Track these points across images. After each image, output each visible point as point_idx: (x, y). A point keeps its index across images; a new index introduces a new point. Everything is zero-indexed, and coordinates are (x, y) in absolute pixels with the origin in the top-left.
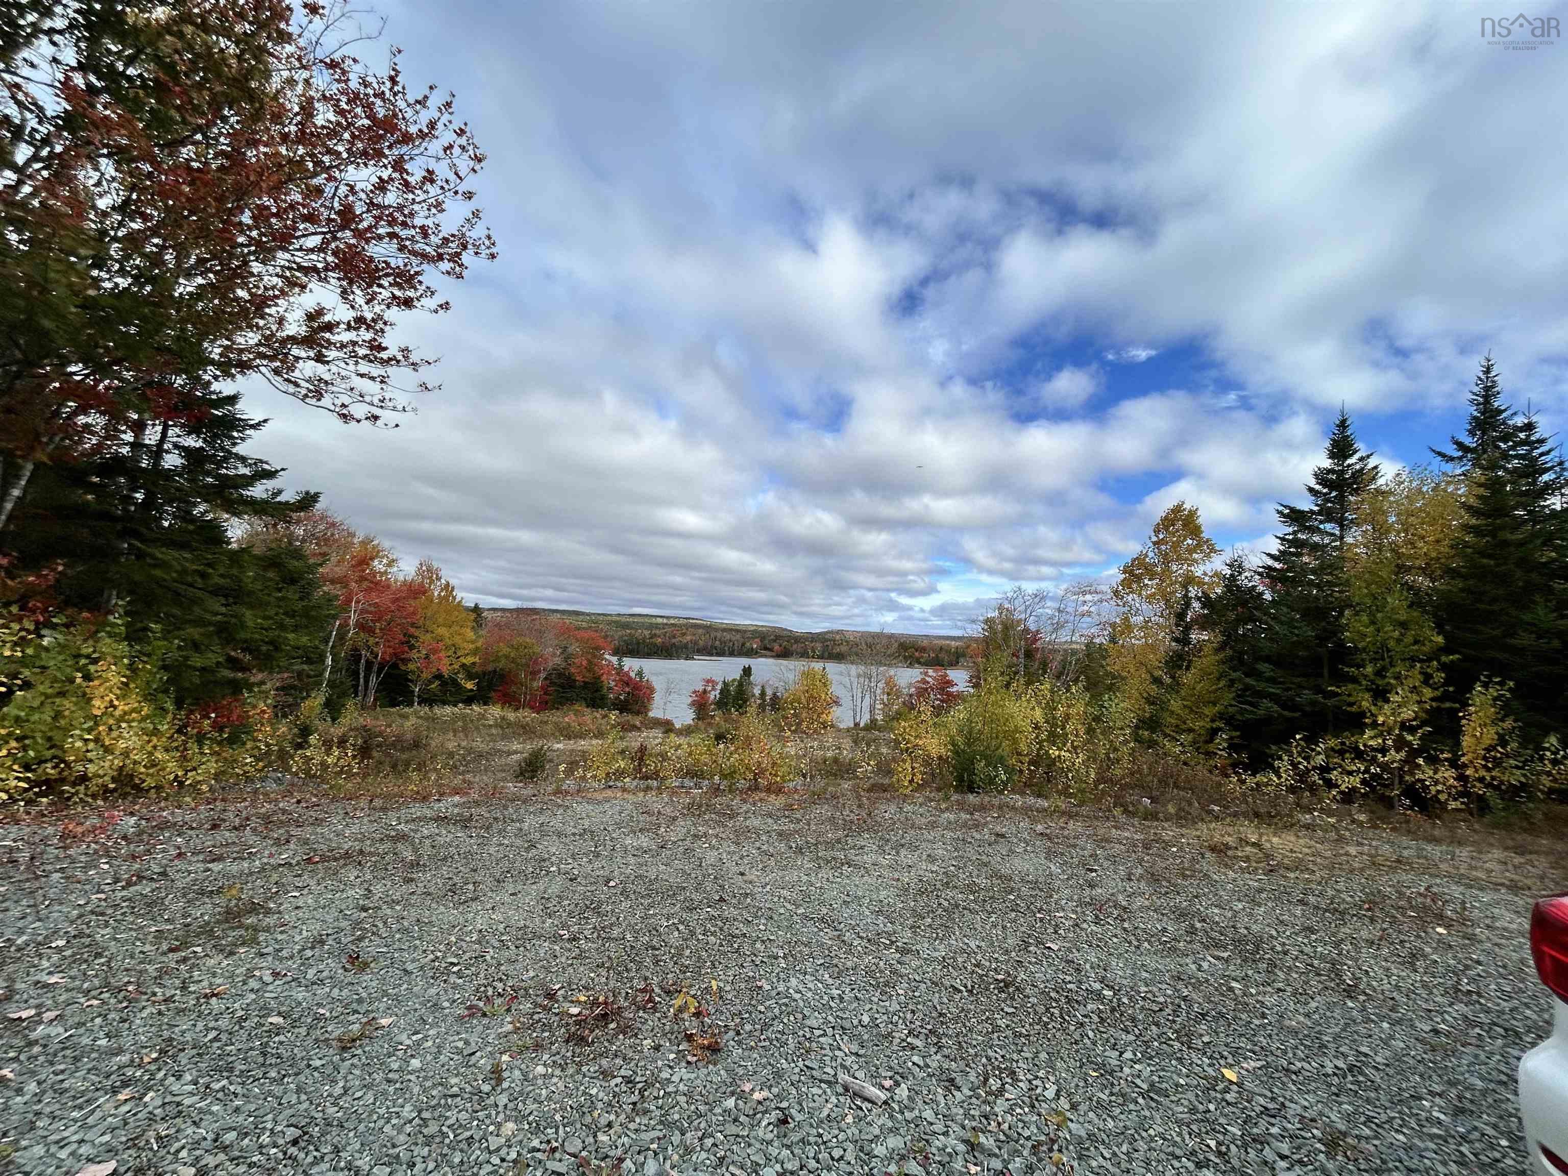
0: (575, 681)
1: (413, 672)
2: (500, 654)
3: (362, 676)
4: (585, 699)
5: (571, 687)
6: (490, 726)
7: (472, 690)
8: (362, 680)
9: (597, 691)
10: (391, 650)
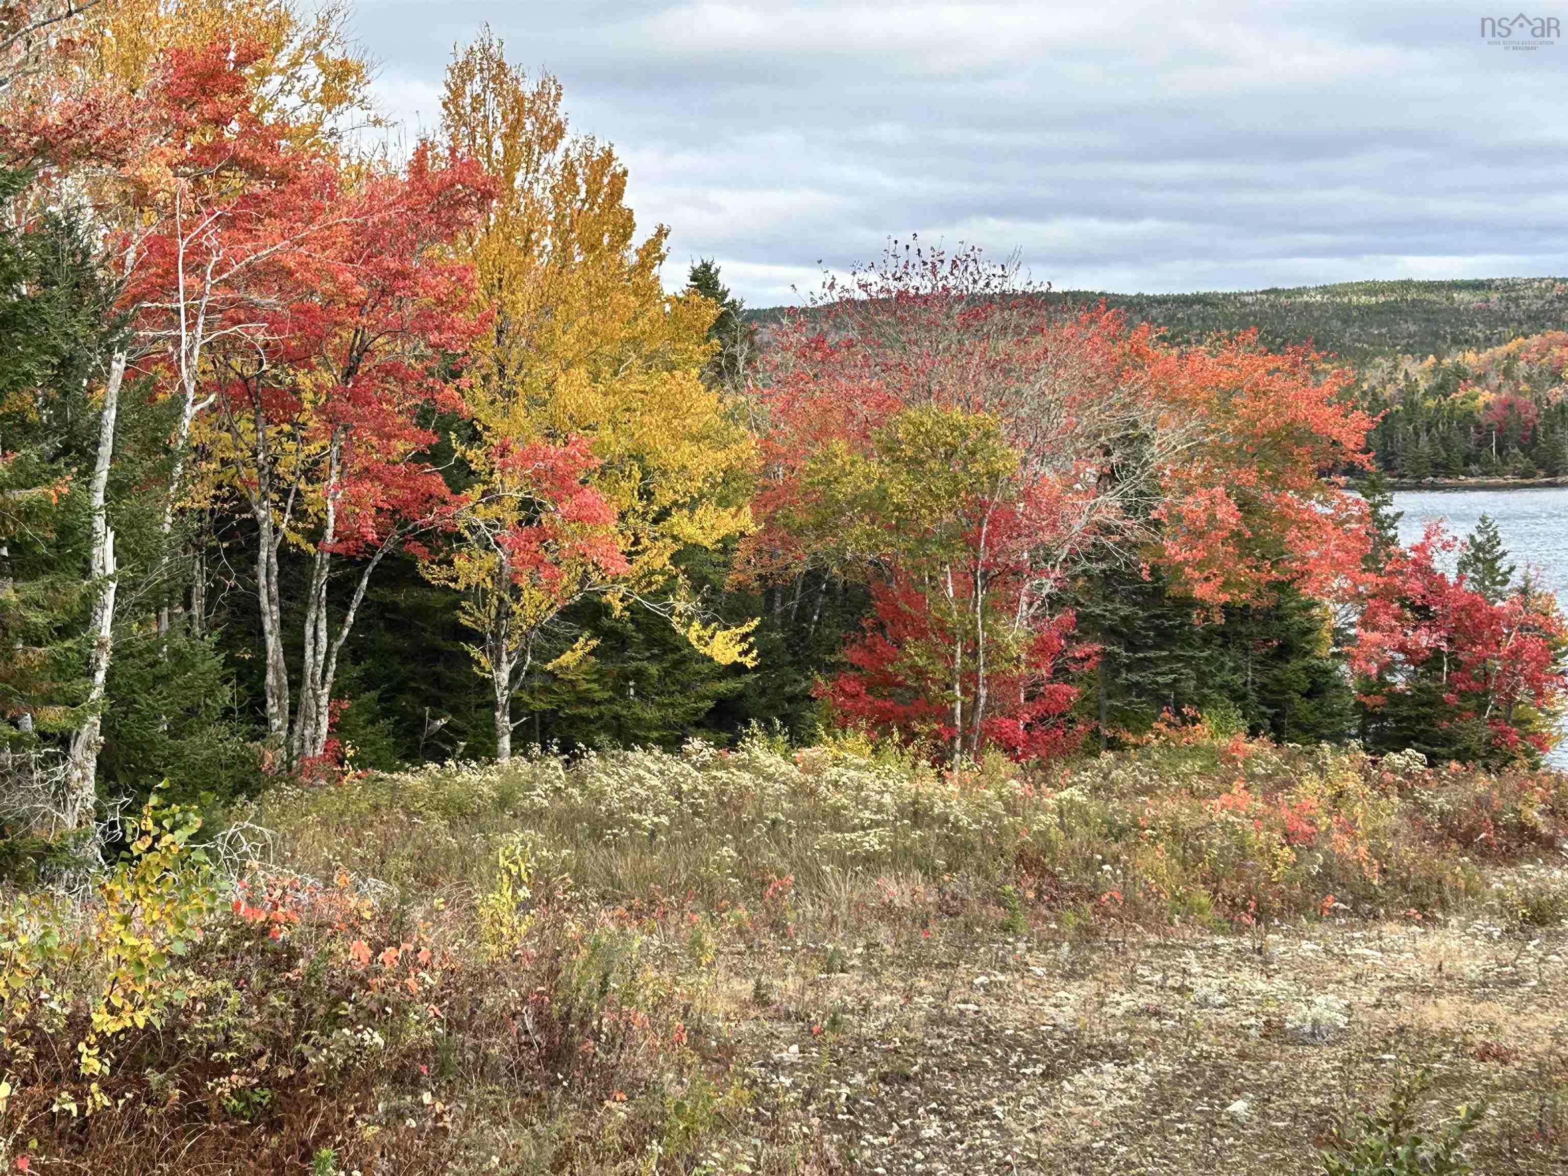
0: (1186, 603)
1: (479, 595)
2: (844, 491)
3: (271, 620)
4: (1238, 697)
5: (1165, 637)
6: (871, 860)
7: (737, 669)
8: (273, 643)
9: (1284, 652)
10: (372, 492)
